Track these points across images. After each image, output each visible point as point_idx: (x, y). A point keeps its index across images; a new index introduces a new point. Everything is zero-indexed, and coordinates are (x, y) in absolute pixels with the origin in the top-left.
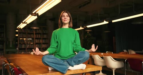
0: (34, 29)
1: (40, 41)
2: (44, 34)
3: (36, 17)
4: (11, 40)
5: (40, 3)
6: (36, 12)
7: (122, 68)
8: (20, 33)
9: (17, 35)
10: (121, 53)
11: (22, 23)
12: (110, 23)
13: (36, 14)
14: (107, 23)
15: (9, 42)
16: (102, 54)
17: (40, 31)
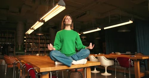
0: (39, 35)
1: (43, 46)
2: (47, 39)
3: (42, 23)
4: (20, 45)
5: (47, 11)
6: (43, 19)
7: (112, 66)
8: (28, 38)
9: (25, 41)
10: (111, 54)
11: (30, 29)
12: (103, 30)
13: (43, 21)
14: (100, 29)
15: (19, 46)
16: (96, 55)
17: (44, 37)
